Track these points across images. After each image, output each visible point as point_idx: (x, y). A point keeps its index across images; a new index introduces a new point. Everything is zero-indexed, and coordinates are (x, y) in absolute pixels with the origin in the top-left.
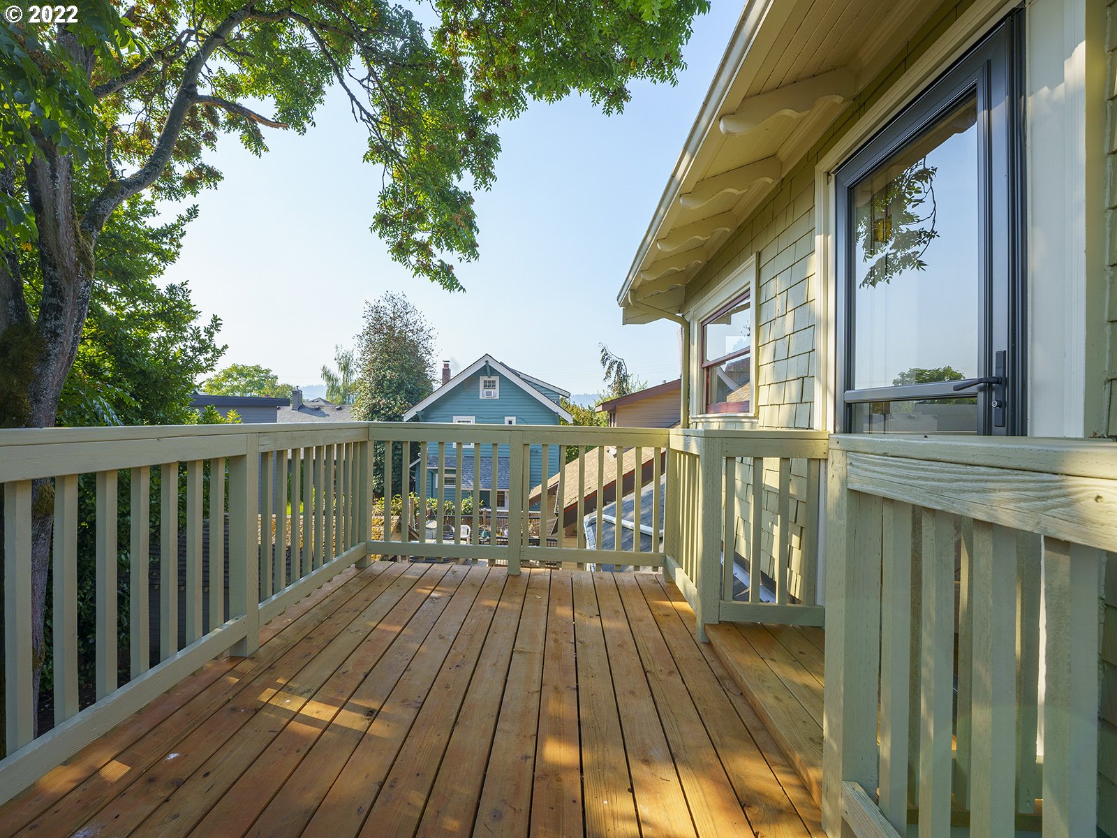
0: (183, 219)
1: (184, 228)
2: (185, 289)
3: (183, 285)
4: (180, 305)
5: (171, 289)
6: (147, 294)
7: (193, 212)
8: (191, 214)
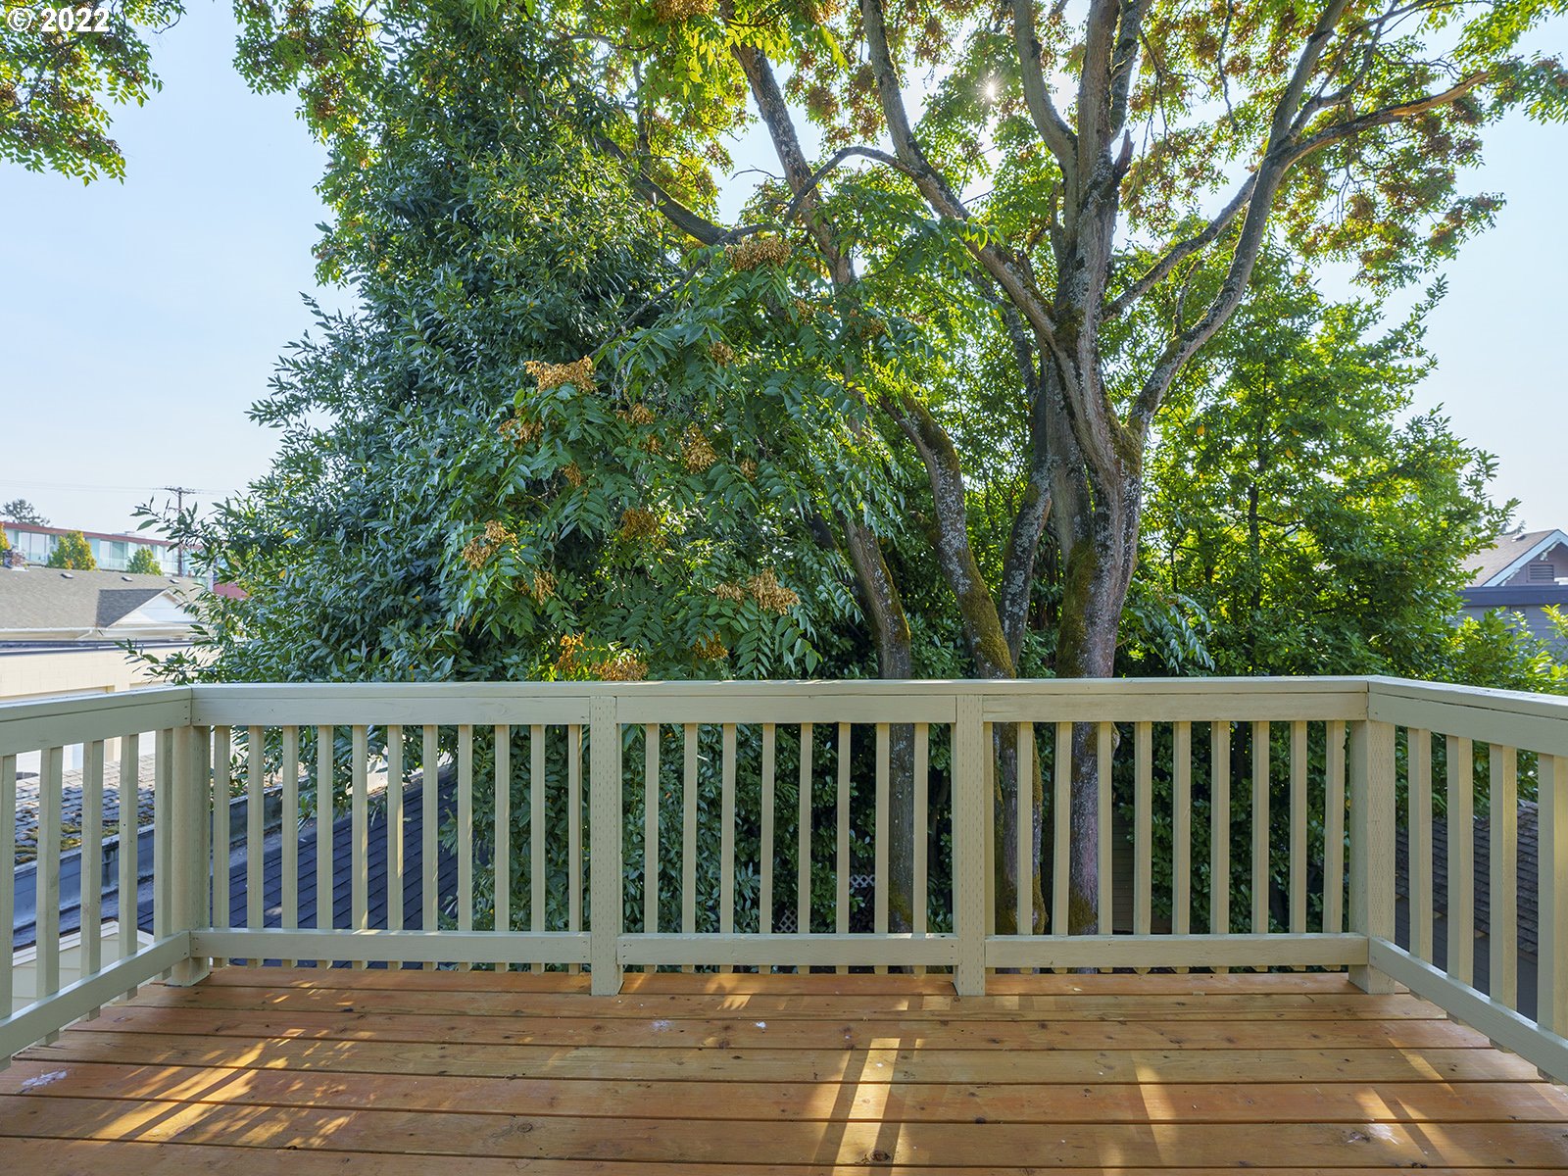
0: (1421, 309)
1: (1422, 324)
2: (1437, 420)
3: (1433, 412)
4: (1434, 447)
5: (1416, 426)
6: (1373, 443)
7: (1437, 291)
8: (1432, 295)
